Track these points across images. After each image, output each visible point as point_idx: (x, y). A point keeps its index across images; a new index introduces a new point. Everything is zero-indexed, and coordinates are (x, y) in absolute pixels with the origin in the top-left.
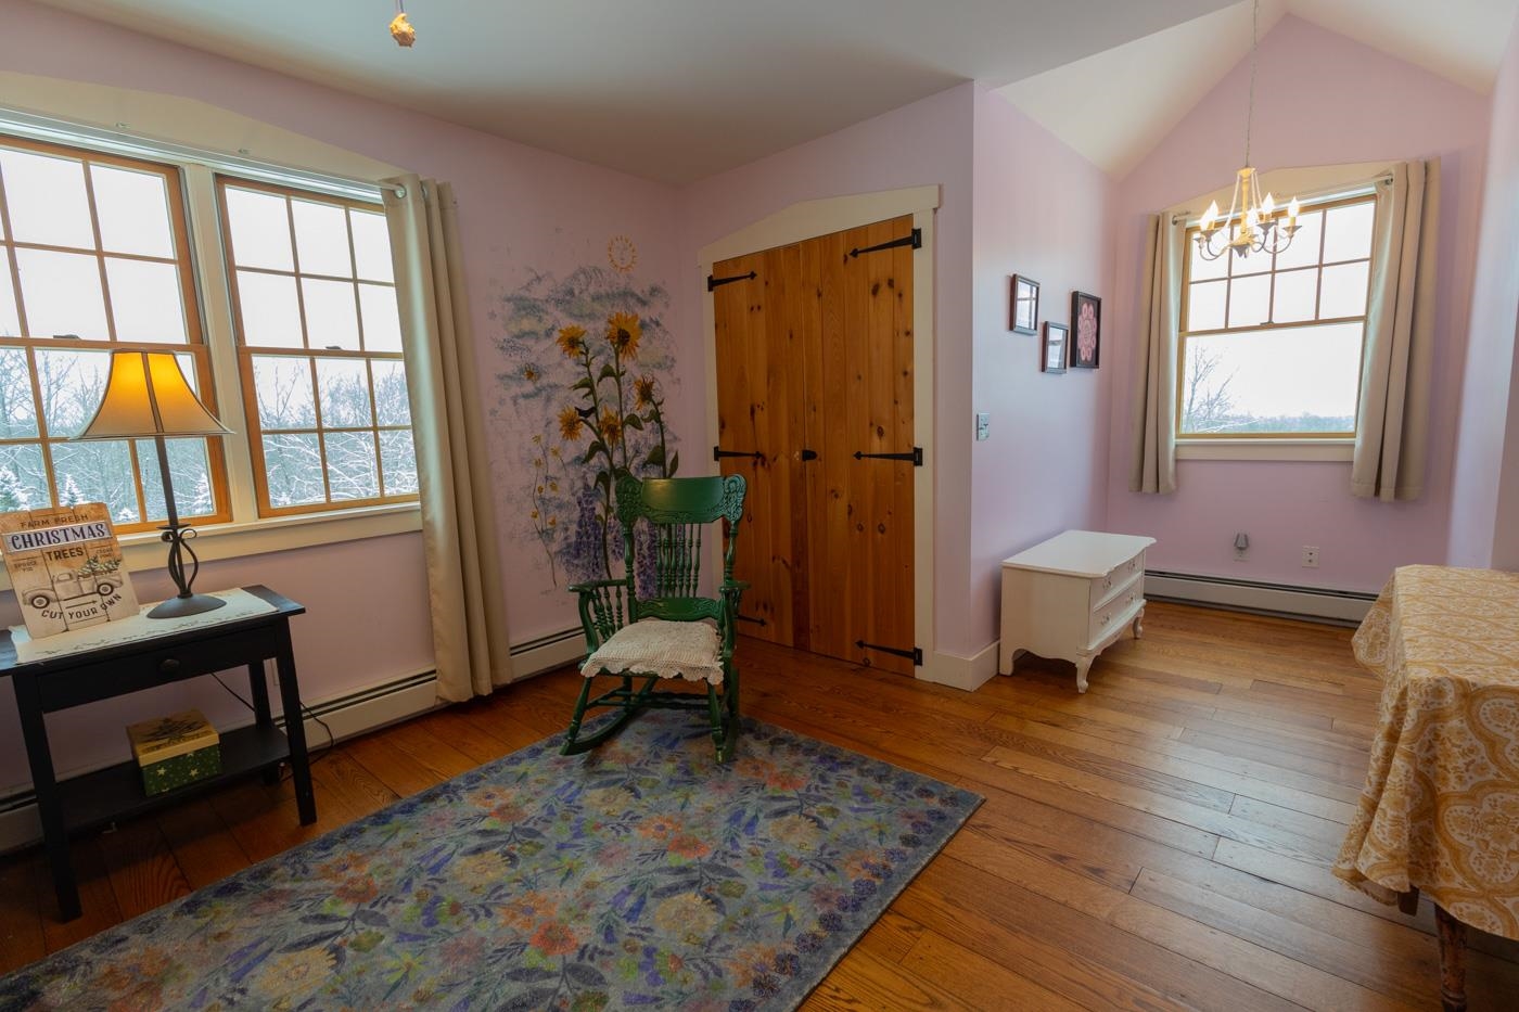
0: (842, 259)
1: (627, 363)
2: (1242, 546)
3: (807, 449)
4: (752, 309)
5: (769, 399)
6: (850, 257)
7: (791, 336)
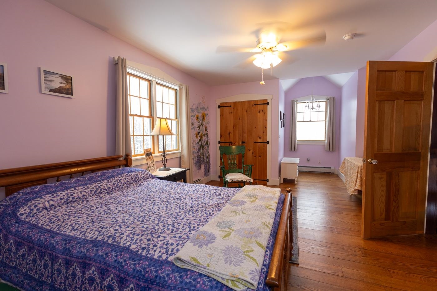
0: (252, 105)
1: (204, 123)
2: (308, 160)
3: (243, 141)
4: (230, 113)
5: (234, 131)
6: (254, 105)
7: (240, 119)
